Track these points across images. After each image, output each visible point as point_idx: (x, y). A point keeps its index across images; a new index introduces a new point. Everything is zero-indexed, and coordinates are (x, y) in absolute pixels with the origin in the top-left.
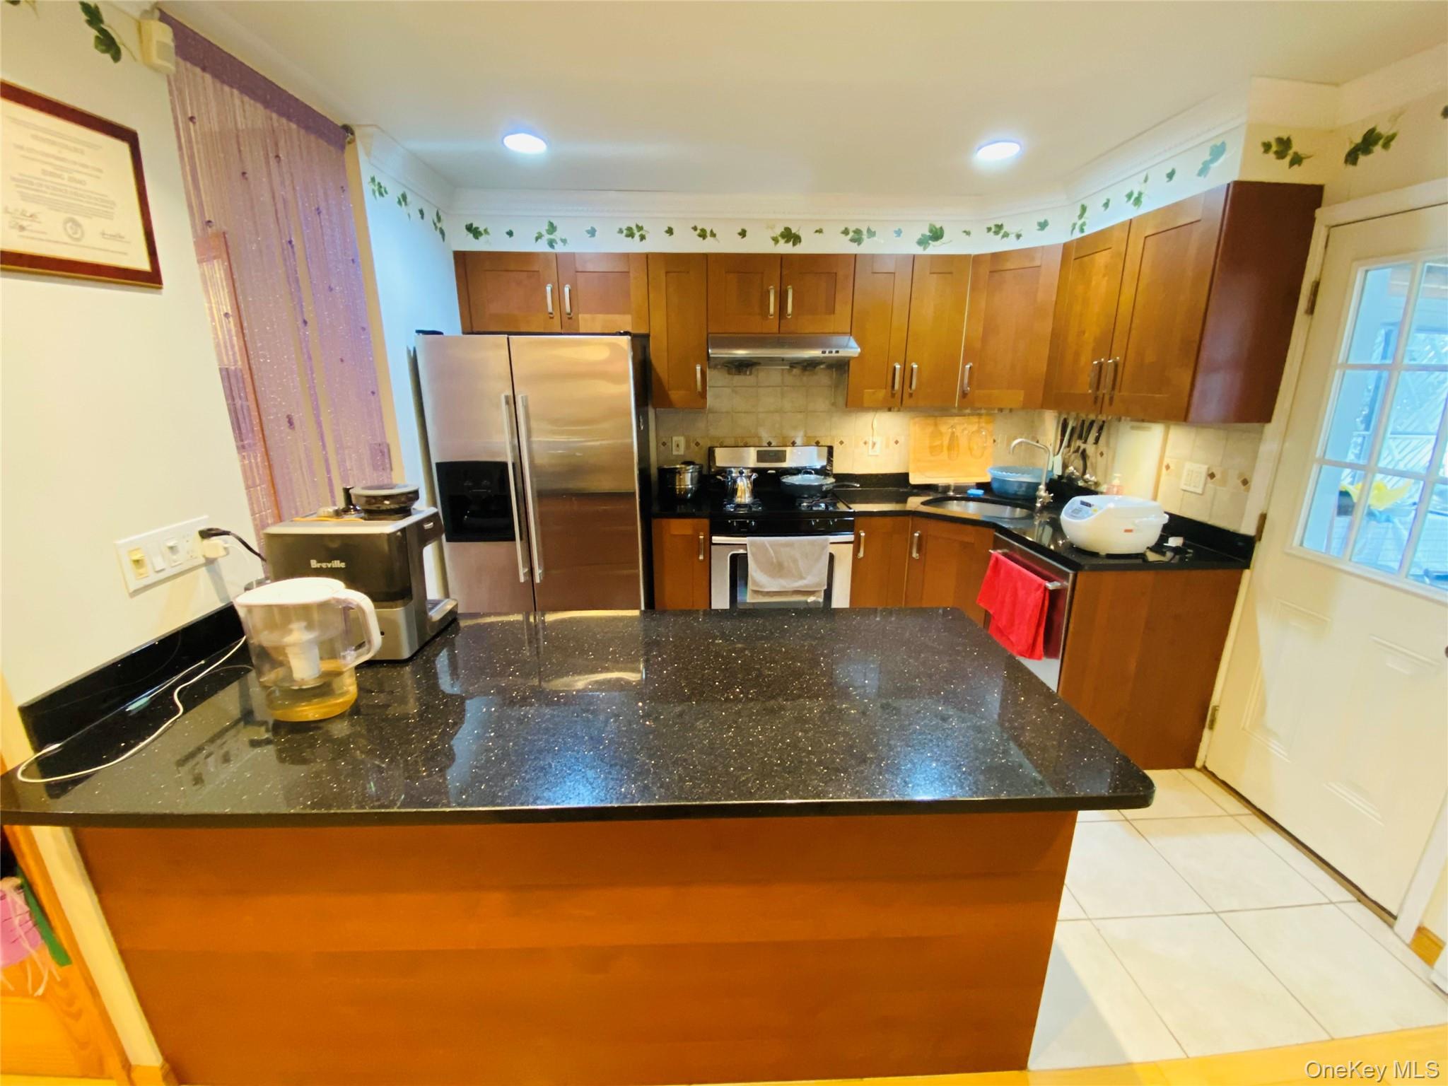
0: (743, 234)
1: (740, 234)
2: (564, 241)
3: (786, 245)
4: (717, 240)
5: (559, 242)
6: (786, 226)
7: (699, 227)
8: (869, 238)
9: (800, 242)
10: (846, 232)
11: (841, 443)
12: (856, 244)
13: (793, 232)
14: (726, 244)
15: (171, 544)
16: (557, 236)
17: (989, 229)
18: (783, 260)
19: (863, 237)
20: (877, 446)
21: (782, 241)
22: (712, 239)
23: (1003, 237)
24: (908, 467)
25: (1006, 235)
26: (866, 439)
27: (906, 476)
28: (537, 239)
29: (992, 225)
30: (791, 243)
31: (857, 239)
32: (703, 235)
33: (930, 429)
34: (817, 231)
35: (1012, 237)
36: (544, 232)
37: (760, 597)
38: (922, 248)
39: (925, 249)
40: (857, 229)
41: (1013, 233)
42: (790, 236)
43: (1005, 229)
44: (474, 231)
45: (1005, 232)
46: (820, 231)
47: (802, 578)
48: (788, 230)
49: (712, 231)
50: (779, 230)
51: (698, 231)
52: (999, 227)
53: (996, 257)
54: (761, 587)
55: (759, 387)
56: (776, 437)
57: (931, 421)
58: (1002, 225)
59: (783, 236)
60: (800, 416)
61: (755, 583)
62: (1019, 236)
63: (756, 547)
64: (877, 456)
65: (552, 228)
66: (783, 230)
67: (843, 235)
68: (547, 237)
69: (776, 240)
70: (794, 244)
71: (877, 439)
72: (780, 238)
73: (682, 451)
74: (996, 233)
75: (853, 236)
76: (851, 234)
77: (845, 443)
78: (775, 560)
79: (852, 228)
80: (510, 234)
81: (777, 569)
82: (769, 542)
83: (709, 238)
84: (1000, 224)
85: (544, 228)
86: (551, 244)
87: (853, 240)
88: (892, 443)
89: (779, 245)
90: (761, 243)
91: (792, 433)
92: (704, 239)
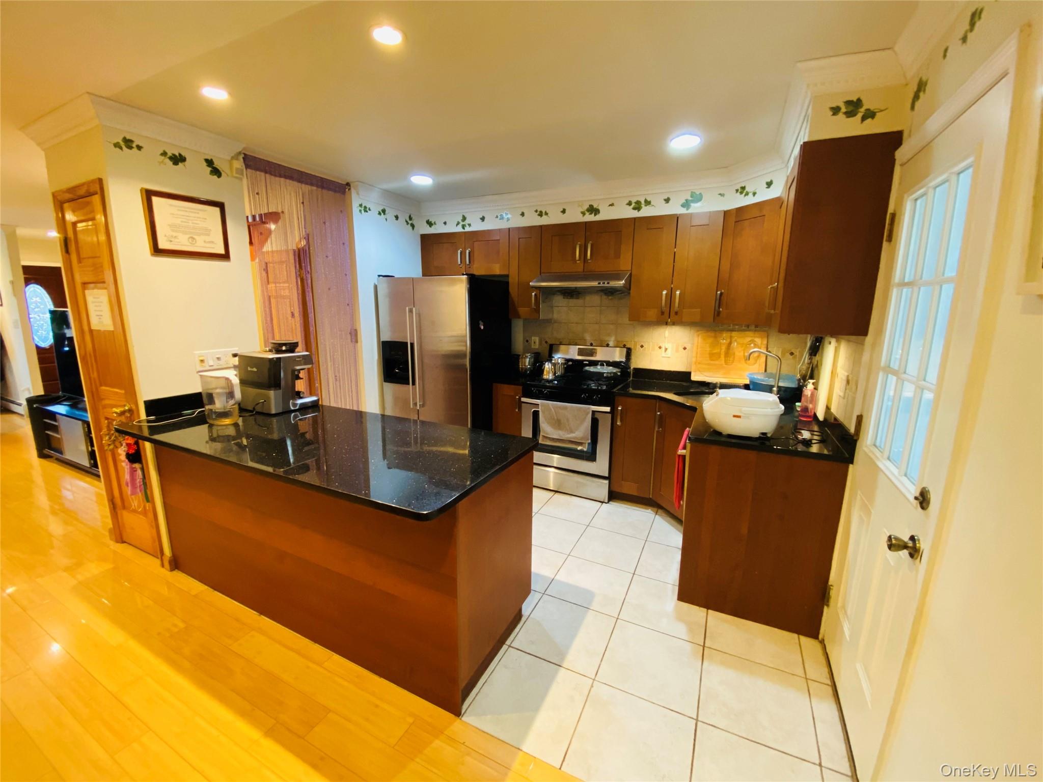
0: (564, 211)
1: (562, 212)
2: (470, 225)
3: (590, 215)
4: (549, 217)
5: (467, 225)
6: (590, 204)
7: (539, 210)
8: (646, 206)
9: (599, 213)
10: (630, 204)
11: (642, 346)
12: (637, 211)
13: (595, 207)
14: (554, 218)
15: (217, 356)
16: (467, 222)
17: (737, 191)
18: (587, 226)
19: (642, 205)
20: (669, 351)
21: (587, 214)
22: (546, 216)
23: (745, 195)
24: (691, 368)
25: (747, 194)
26: (661, 345)
27: (689, 374)
28: (457, 225)
29: (738, 187)
30: (593, 214)
31: (638, 207)
32: (541, 214)
33: (710, 340)
34: (610, 205)
35: (751, 195)
36: (460, 221)
37: (548, 441)
38: (685, 209)
39: (687, 210)
40: (637, 201)
41: (751, 192)
42: (593, 210)
43: (747, 189)
44: (430, 224)
45: (747, 191)
46: (612, 205)
47: (572, 432)
48: (591, 206)
49: (546, 212)
50: (586, 206)
51: (538, 213)
52: (743, 188)
53: (740, 210)
54: (547, 434)
55: (586, 307)
56: (595, 340)
57: (713, 334)
58: (745, 187)
59: (588, 210)
60: (612, 327)
61: (544, 432)
62: (754, 194)
63: (545, 406)
64: (669, 357)
65: (464, 219)
66: (588, 206)
67: (628, 206)
68: (462, 223)
69: (583, 213)
70: (595, 215)
71: (668, 346)
72: (586, 212)
73: (537, 346)
74: (741, 193)
75: (635, 206)
76: (633, 205)
77: (645, 346)
78: (556, 418)
79: (634, 201)
80: (445, 223)
81: (558, 424)
82: (552, 405)
83: (544, 217)
84: (744, 186)
85: (460, 219)
86: (463, 227)
87: (634, 209)
88: (681, 349)
89: (585, 216)
90: (575, 216)
91: (607, 338)
92: (541, 217)
